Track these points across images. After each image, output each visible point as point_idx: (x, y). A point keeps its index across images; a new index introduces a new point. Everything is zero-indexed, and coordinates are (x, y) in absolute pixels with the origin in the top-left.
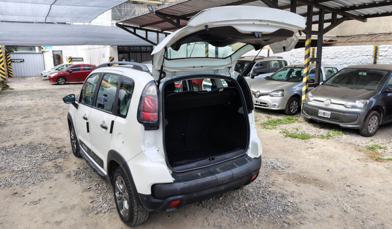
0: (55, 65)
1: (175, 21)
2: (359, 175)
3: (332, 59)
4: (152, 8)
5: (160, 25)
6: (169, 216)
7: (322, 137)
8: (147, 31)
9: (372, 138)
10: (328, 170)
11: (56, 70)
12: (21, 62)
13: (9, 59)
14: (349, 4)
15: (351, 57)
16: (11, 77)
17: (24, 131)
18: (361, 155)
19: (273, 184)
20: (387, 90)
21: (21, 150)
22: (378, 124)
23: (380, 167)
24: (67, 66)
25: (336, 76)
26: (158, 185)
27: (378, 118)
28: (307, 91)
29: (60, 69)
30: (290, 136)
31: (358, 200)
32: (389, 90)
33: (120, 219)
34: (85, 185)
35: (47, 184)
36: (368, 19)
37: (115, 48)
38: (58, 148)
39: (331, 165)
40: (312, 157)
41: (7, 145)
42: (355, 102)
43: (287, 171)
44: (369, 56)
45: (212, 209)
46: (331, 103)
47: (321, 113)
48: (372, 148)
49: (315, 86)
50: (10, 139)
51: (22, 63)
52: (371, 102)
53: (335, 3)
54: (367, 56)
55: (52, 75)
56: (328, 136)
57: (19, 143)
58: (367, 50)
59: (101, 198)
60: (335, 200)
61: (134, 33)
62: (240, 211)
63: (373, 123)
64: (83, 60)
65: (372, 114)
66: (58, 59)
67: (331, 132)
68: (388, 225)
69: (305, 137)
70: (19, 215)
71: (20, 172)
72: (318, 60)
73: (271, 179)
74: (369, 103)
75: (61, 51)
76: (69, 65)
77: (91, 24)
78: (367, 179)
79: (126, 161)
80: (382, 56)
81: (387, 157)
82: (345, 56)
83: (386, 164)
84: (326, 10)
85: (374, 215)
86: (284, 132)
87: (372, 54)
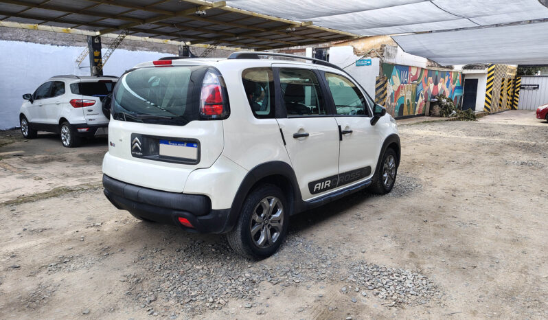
12: (534, 88)
13: (519, 85)
16: (515, 109)
51: (534, 91)
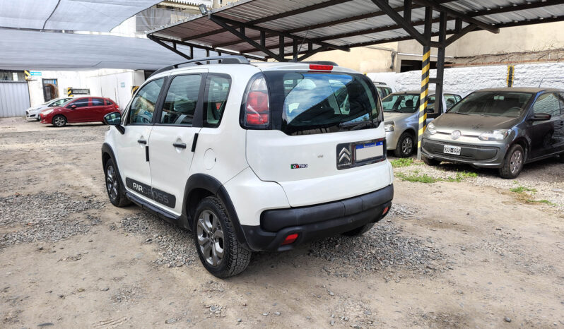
0: (46, 100)
1: (238, 30)
2: (509, 218)
3: (451, 85)
4: (206, 10)
5: (212, 37)
6: (272, 267)
7: (451, 180)
8: (192, 46)
9: (516, 180)
10: (468, 214)
11: (50, 106)
14: (478, 6)
15: (477, 81)
17: (26, 179)
18: (506, 198)
19: (401, 230)
20: (533, 118)
21: (30, 201)
22: (523, 162)
23: (532, 209)
24: (65, 100)
25: (463, 101)
26: (270, 212)
27: (522, 153)
28: (425, 123)
29: (55, 105)
30: (408, 180)
31: (514, 243)
32: (535, 117)
33: (206, 271)
34: (140, 238)
35: (85, 238)
36: (501, 29)
37: (140, 73)
38: (85, 197)
39: (470, 209)
40: (444, 202)
41: (5, 195)
42: (492, 132)
43: (415, 216)
44: (501, 80)
45: (328, 258)
46: (461, 135)
47: (447, 149)
48: (518, 190)
49: (435, 116)
50: (7, 188)
52: (513, 132)
53: (460, 5)
54: (499, 79)
55: (46, 113)
56: (458, 180)
57: (23, 193)
58: (498, 72)
59: (170, 250)
60: (486, 244)
61: (174, 50)
62: (366, 258)
63: (516, 161)
64: (89, 92)
65: (514, 148)
66: (50, 91)
67: (462, 174)
68: (556, 266)
69: (427, 180)
70: (56, 273)
71: (38, 226)
72: (439, 81)
73: (397, 225)
74: (511, 133)
75: (56, 80)
76: (69, 99)
77: (111, 34)
78: (520, 222)
79: (222, 183)
80: (518, 79)
81: (540, 200)
82: (469, 81)
83: (540, 207)
84: (448, 15)
85: (538, 258)
86: (399, 176)
87: (506, 77)
